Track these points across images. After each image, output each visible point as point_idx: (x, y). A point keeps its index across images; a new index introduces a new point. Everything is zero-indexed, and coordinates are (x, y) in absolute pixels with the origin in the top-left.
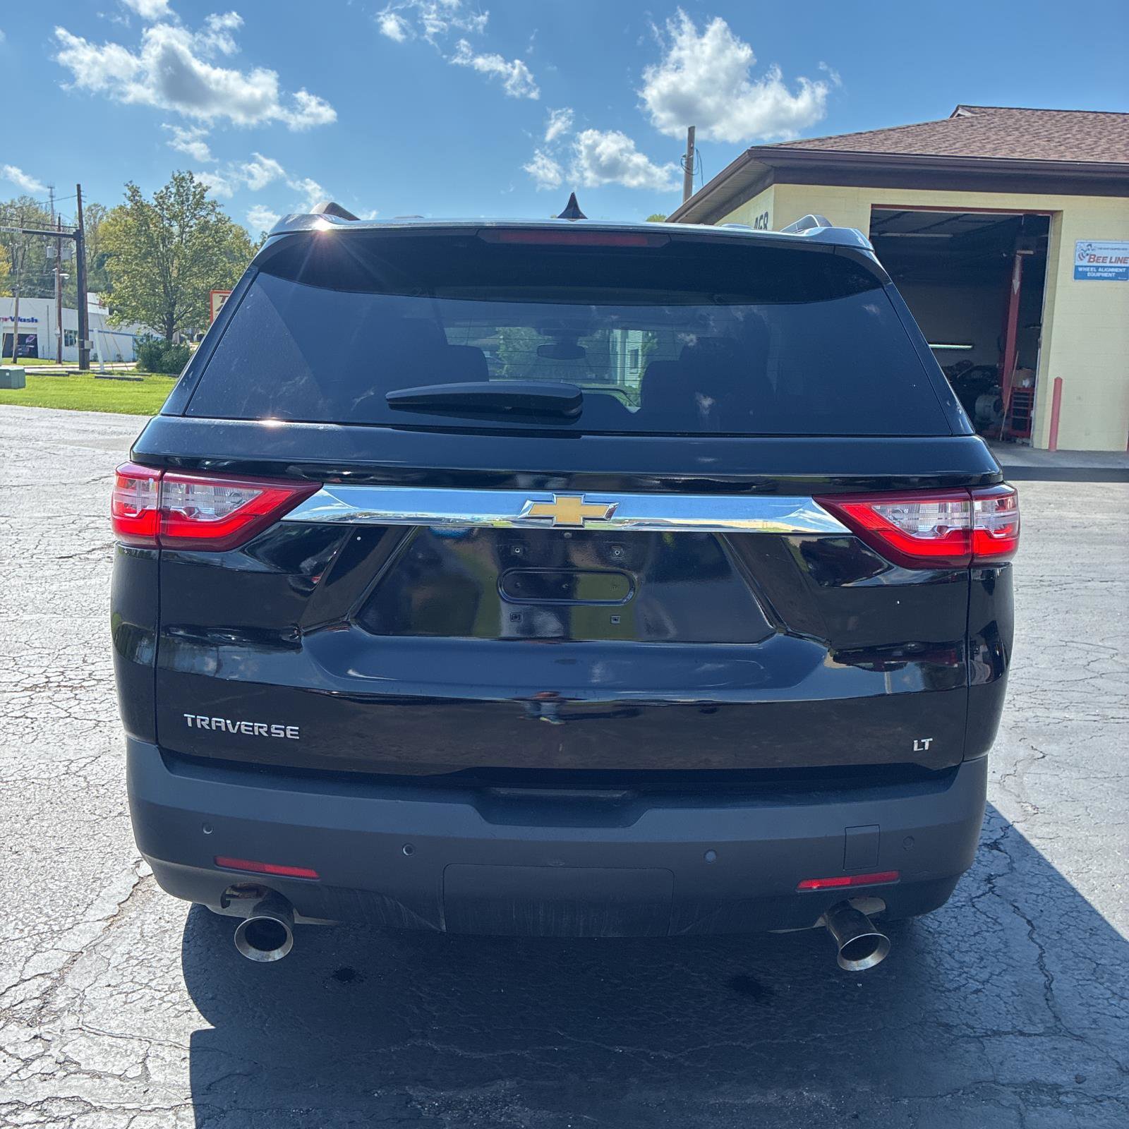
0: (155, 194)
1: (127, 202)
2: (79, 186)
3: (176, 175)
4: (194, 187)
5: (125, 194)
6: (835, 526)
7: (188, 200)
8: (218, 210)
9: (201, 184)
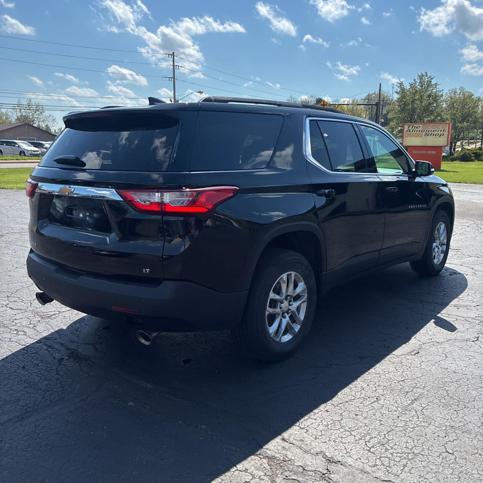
0: (409, 83)
1: (398, 88)
2: (380, 84)
3: (420, 74)
4: (428, 78)
5: (397, 85)
6: (118, 198)
7: (424, 84)
8: (438, 87)
9: (431, 76)
